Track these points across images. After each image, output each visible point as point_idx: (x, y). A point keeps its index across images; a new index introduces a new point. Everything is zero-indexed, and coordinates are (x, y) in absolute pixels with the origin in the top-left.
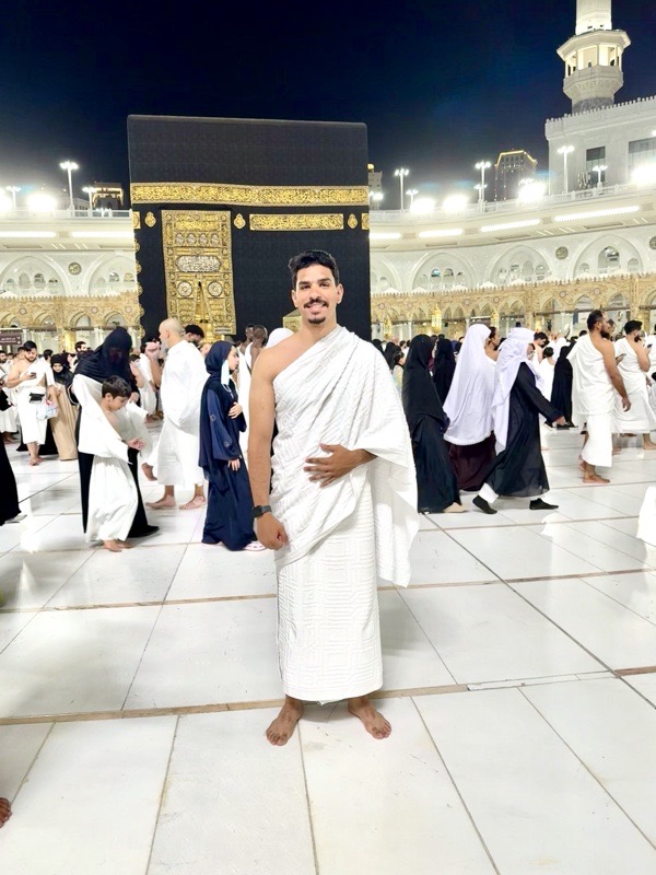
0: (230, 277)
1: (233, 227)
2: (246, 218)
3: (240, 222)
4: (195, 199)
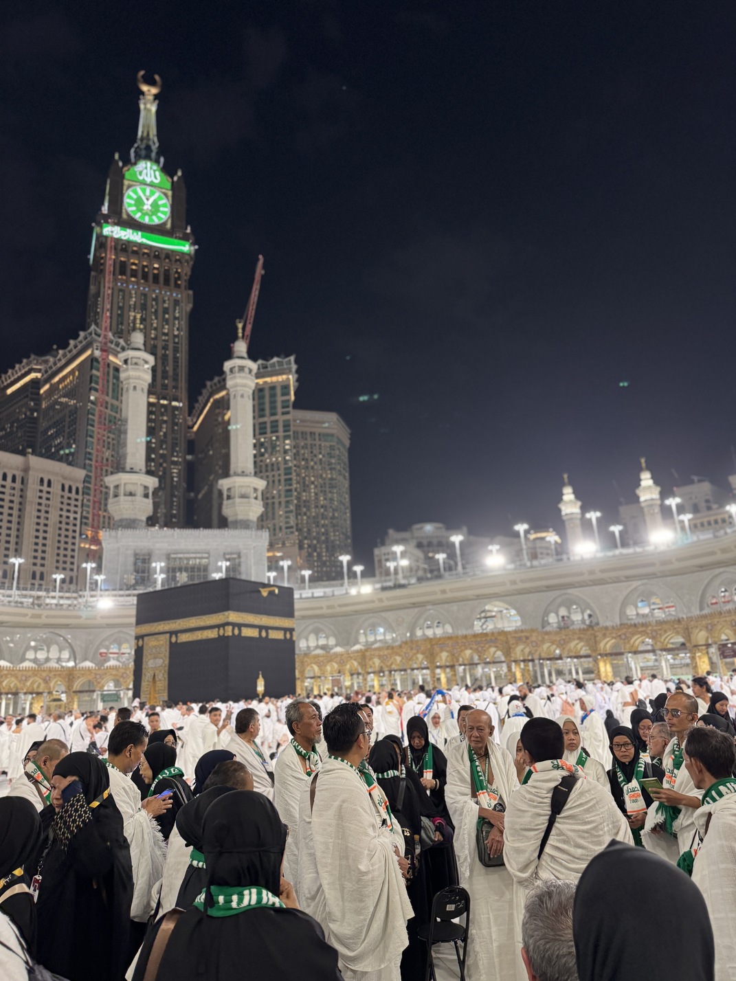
0: (167, 668)
1: (170, 642)
2: (177, 637)
3: (174, 640)
4: (157, 631)
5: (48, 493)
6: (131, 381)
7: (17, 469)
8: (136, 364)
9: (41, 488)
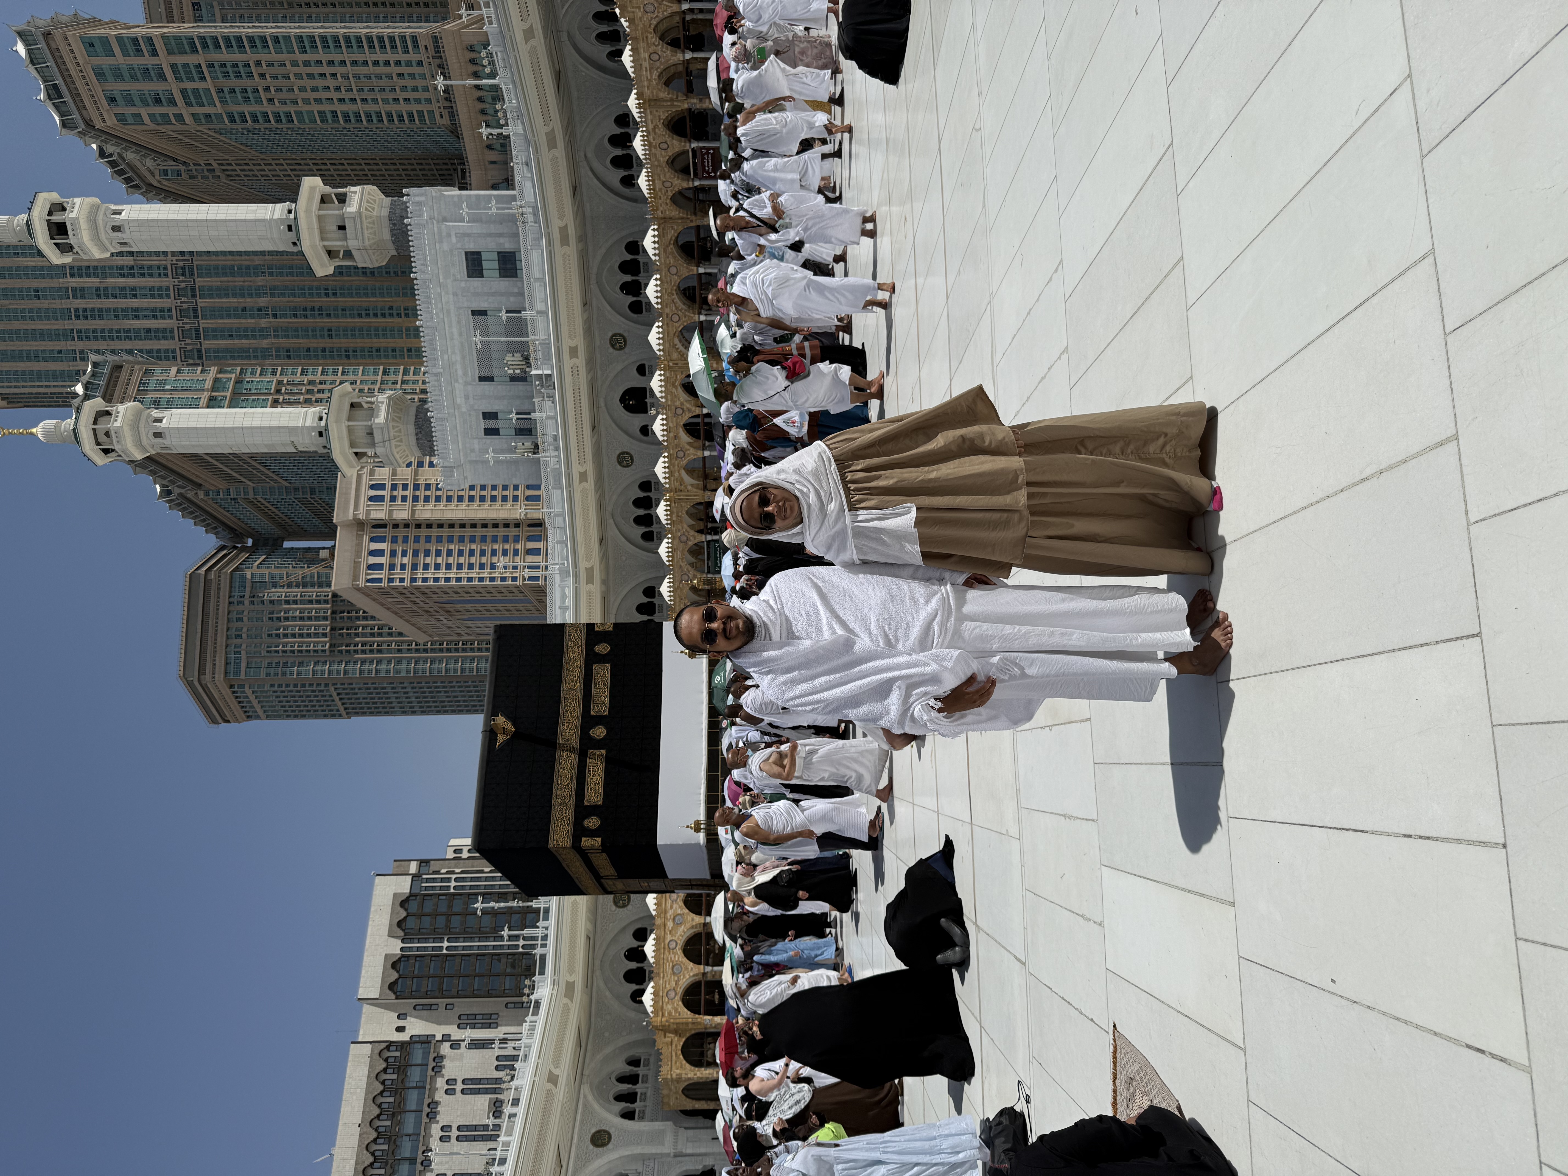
5: (394, 487)
6: (145, 442)
7: (359, 537)
8: (107, 434)
9: (387, 499)
